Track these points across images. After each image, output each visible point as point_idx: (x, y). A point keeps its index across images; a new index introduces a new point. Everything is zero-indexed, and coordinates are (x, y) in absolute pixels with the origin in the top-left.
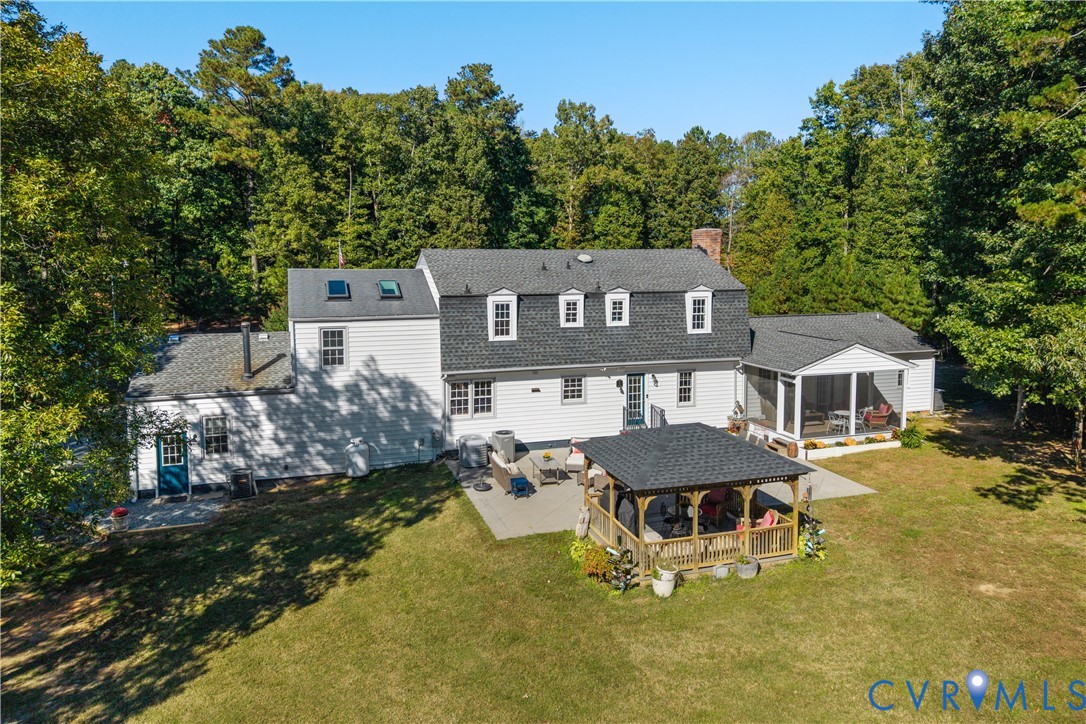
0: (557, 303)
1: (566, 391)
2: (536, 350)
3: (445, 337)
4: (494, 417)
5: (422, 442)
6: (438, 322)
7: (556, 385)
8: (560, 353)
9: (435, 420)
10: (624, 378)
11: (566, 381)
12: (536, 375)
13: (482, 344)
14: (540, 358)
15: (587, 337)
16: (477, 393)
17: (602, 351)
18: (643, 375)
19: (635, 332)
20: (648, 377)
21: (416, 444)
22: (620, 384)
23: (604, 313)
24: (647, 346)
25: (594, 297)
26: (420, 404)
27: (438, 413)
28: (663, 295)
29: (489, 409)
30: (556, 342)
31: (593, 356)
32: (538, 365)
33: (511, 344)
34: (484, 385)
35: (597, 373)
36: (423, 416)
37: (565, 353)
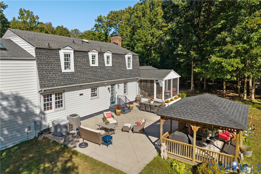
0: (88, 56)
1: (92, 94)
2: (82, 76)
3: (40, 70)
4: (65, 109)
5: (29, 128)
6: (35, 62)
7: (88, 92)
8: (91, 77)
9: (36, 115)
10: (110, 86)
11: (92, 89)
12: (81, 88)
13: (59, 74)
14: (84, 80)
15: (100, 70)
16: (56, 99)
17: (105, 76)
18: (115, 85)
19: (114, 68)
20: (116, 85)
21: (26, 130)
22: (109, 89)
23: (104, 61)
24: (117, 74)
25: (101, 54)
26: (27, 108)
27: (37, 111)
28: (120, 55)
29: (62, 106)
30: (89, 72)
31: (102, 78)
32: (84, 83)
33: (72, 74)
34: (59, 94)
35: (103, 85)
36: (30, 113)
37: (93, 77)
